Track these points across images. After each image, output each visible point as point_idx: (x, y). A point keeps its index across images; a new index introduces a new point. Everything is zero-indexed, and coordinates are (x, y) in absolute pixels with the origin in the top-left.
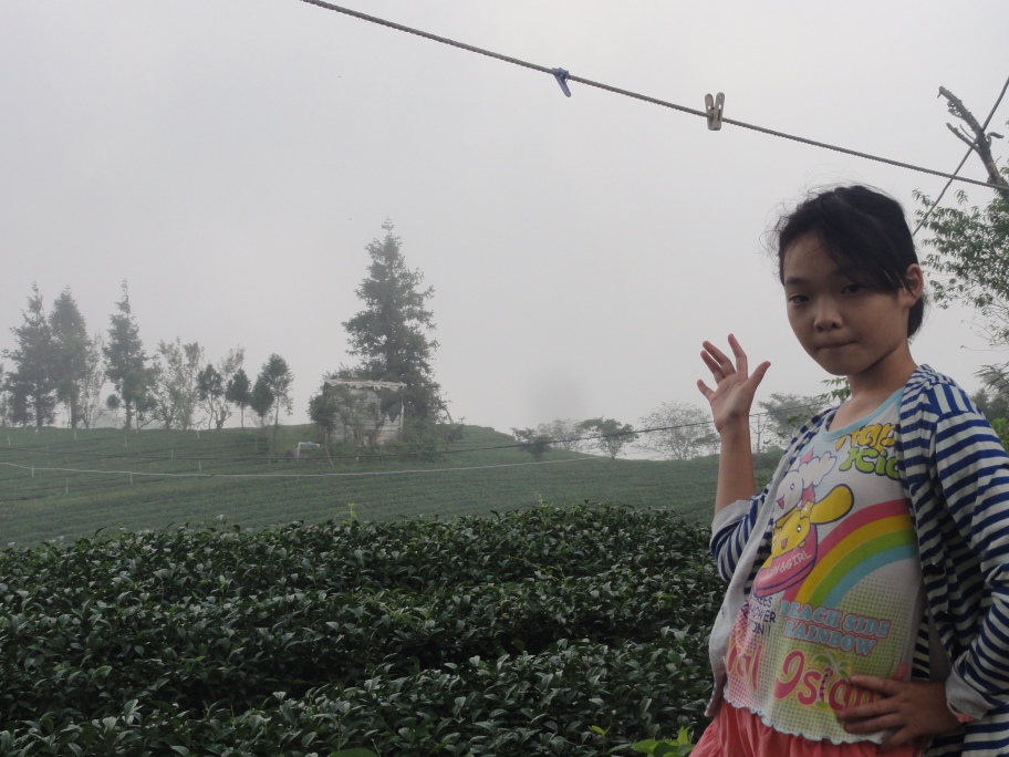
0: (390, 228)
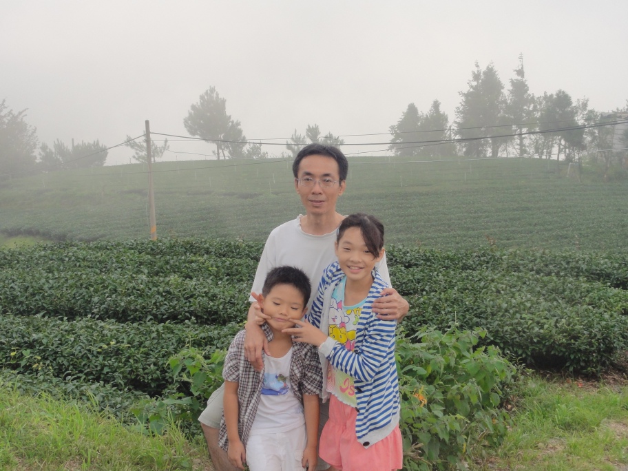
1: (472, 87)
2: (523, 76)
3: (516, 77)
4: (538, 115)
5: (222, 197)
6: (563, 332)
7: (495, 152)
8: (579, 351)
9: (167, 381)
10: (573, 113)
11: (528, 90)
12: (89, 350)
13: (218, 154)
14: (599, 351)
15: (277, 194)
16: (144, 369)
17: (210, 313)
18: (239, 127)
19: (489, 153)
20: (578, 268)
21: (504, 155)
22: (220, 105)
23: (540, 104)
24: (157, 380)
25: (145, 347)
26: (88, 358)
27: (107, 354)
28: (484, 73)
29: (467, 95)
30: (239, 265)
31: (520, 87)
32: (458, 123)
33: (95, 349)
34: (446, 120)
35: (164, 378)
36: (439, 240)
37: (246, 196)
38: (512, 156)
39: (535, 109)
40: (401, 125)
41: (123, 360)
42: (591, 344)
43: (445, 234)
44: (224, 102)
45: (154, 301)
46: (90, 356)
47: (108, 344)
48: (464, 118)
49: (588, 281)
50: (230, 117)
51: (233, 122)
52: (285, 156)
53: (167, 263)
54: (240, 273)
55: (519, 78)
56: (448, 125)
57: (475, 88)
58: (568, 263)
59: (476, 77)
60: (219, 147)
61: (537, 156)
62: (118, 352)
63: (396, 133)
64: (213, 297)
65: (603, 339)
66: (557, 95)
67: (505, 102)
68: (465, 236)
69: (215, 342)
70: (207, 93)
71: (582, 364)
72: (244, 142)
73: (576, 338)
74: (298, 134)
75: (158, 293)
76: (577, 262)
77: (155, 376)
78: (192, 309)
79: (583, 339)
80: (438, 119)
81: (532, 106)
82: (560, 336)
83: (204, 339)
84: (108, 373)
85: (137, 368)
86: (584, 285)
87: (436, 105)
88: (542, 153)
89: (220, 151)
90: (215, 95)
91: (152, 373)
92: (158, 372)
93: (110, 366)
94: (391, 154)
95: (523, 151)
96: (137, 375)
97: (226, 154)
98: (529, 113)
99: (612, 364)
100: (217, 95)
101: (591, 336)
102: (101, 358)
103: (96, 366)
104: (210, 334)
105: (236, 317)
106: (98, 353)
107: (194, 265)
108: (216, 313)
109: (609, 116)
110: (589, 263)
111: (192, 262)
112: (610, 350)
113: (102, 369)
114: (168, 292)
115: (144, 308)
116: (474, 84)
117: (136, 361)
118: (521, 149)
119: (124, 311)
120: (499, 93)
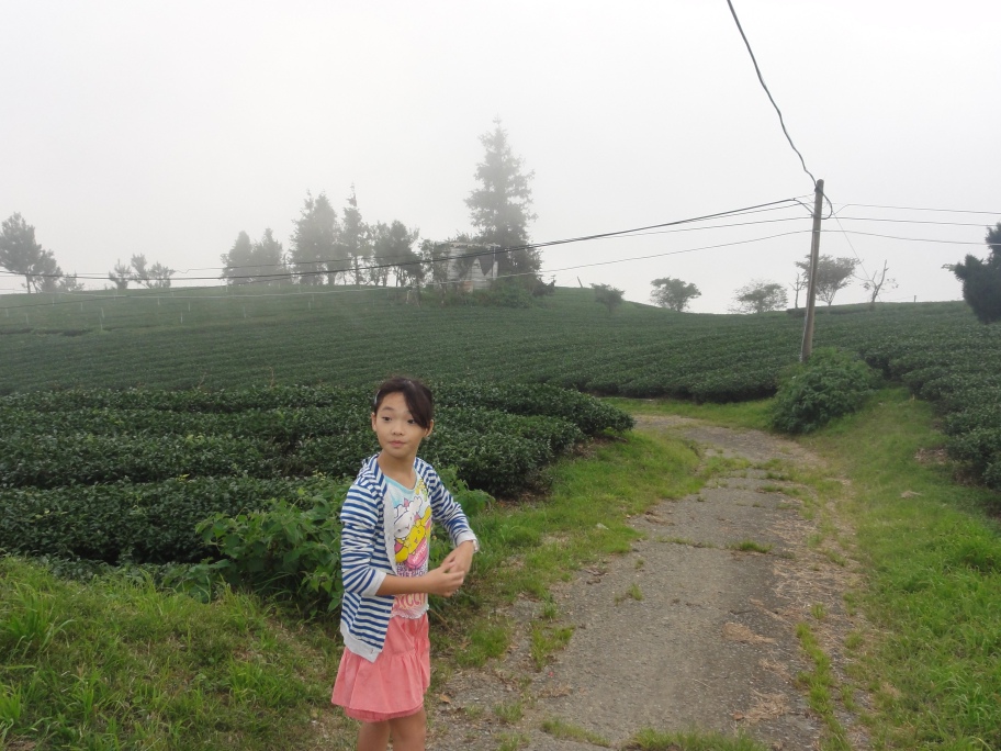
0: (499, 122)
1: (305, 215)
2: (355, 205)
3: (349, 206)
4: (373, 243)
5: (45, 335)
6: (484, 459)
7: (331, 280)
8: (500, 474)
9: (117, 545)
10: (408, 242)
11: (359, 219)
12: (20, 523)
13: (29, 287)
14: (515, 473)
15: (109, 329)
16: (89, 536)
17: (138, 470)
18: (52, 257)
19: (325, 280)
20: (473, 397)
21: (342, 283)
22: (28, 234)
23: (374, 232)
24: (106, 545)
25: (84, 512)
26: (21, 531)
27: (41, 524)
28: (317, 201)
29: (300, 223)
30: (147, 416)
31: (353, 217)
32: (293, 252)
33: (26, 520)
34: (281, 247)
35: (113, 543)
36: (294, 371)
37: (73, 334)
38: (348, 283)
39: (369, 237)
40: (233, 254)
41: (63, 529)
42: (509, 468)
43: (299, 365)
44: (32, 230)
45: (72, 463)
46: (23, 528)
47: (42, 513)
48: (298, 246)
49: (488, 410)
50: (40, 246)
51: (44, 252)
52: (109, 288)
53: (64, 419)
54: (150, 424)
55: (352, 207)
56: (283, 253)
57: (309, 216)
58: (464, 393)
59: (309, 205)
60: (29, 280)
61: (373, 283)
62: (54, 521)
63: (228, 261)
64: (138, 453)
65: (518, 462)
66: (393, 224)
67: (339, 230)
68: (319, 366)
69: (161, 500)
70: (11, 220)
71: (502, 486)
72: (59, 275)
73: (496, 462)
74: (122, 264)
75: (75, 453)
76: (472, 392)
77: (103, 541)
78: (118, 467)
79: (503, 463)
80: (271, 248)
81: (366, 234)
82: (483, 463)
83: (148, 497)
84: (47, 544)
85: (80, 536)
86: (488, 414)
87: (269, 233)
88: (378, 280)
89: (31, 283)
90: (20, 222)
91: (100, 538)
92: (107, 537)
93: (49, 537)
94: (224, 283)
95: (359, 279)
96: (83, 543)
97: (35, 287)
98: (363, 241)
99: (526, 483)
100: (24, 221)
101: (509, 460)
102: (35, 529)
103: (33, 539)
104: (153, 491)
105: (167, 471)
106: (31, 524)
107: (97, 420)
108: (145, 469)
109: (443, 245)
110: (482, 392)
111: (93, 417)
112: (524, 471)
113: (40, 541)
114: (86, 452)
115: (62, 471)
116: (307, 212)
117: (78, 528)
118: (357, 276)
119: (39, 476)
120: (333, 221)
